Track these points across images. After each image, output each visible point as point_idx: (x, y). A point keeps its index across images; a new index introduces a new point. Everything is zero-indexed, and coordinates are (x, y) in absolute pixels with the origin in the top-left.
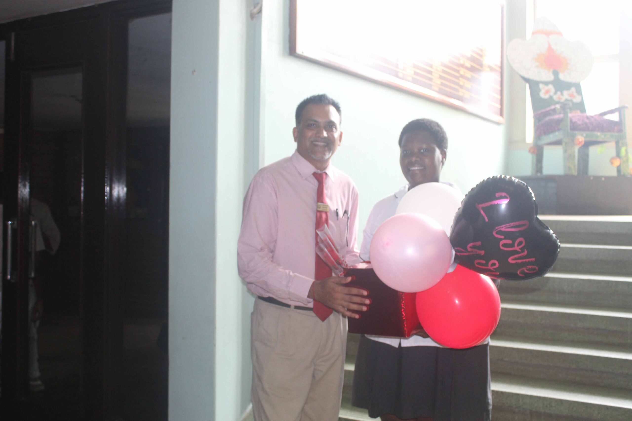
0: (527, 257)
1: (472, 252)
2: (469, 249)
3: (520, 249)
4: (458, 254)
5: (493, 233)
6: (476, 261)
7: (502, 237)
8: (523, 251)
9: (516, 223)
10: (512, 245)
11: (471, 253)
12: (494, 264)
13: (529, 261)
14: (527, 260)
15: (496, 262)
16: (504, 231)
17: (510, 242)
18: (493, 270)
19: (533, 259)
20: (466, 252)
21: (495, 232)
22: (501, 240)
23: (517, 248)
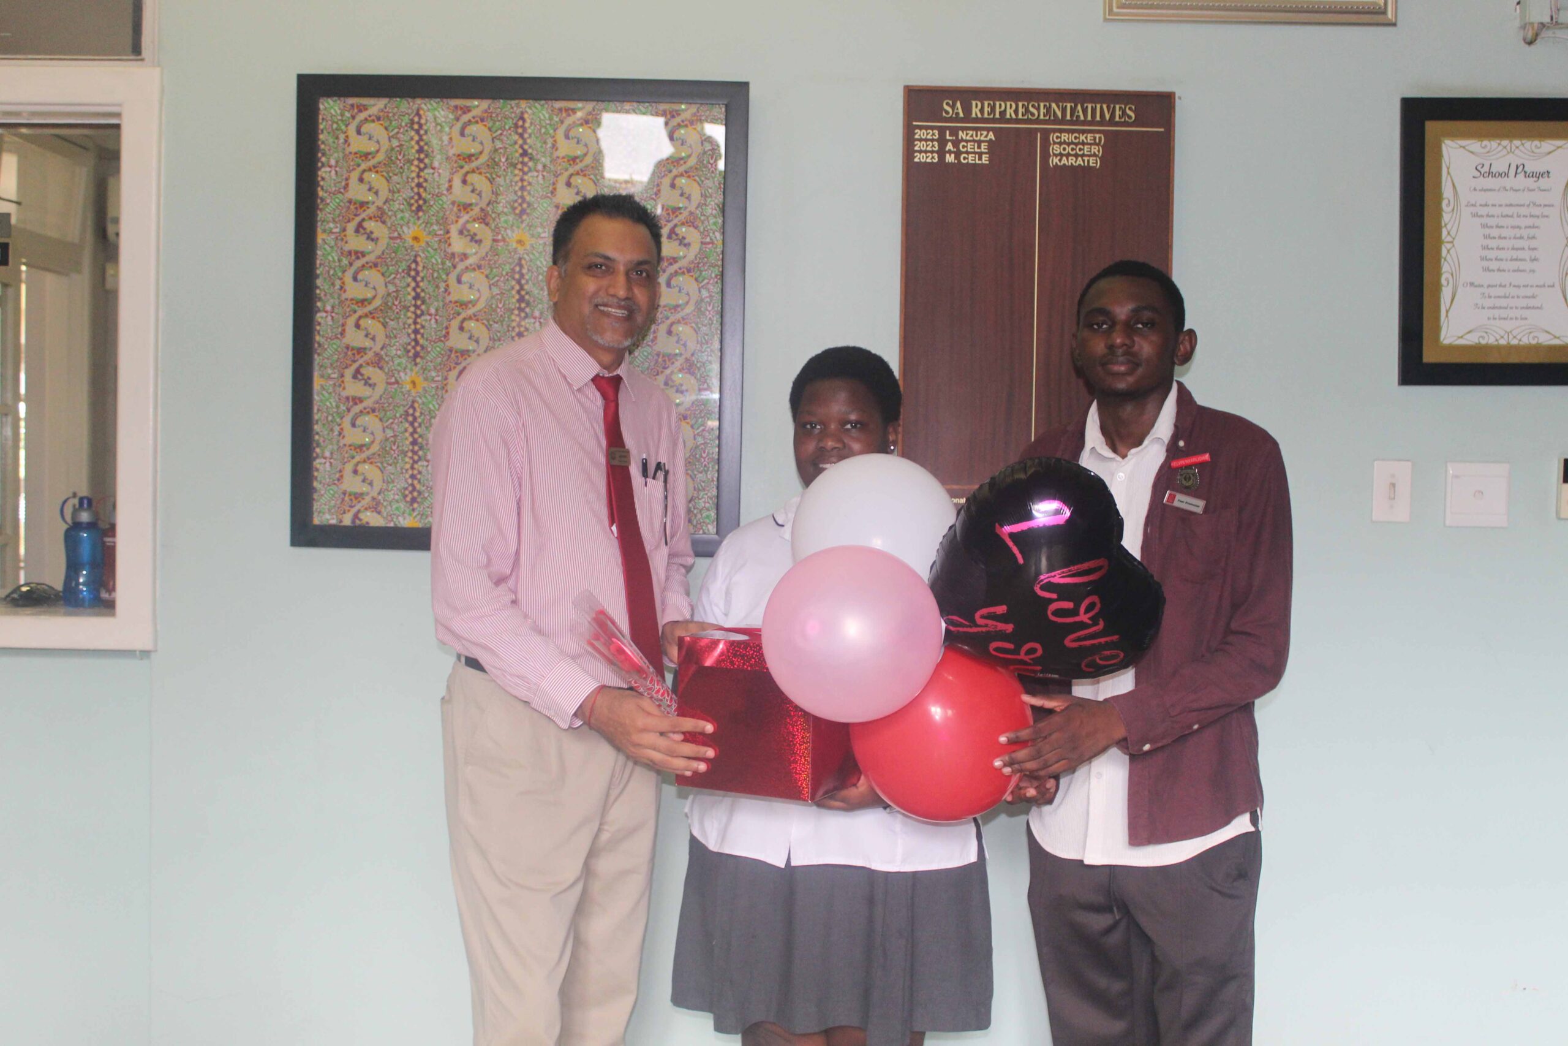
0: (1103, 633)
1: (986, 625)
2: (980, 621)
3: (1089, 619)
4: (951, 628)
5: (1035, 588)
6: (994, 645)
7: (1054, 596)
8: (1096, 624)
9: (1085, 566)
10: (1074, 612)
11: (984, 629)
12: (1032, 651)
13: (1106, 642)
14: (1103, 640)
15: (1037, 646)
16: (1059, 584)
17: (1069, 605)
18: (1029, 661)
19: (1115, 638)
20: (971, 627)
21: (1039, 586)
22: (1051, 601)
23: (1084, 617)
